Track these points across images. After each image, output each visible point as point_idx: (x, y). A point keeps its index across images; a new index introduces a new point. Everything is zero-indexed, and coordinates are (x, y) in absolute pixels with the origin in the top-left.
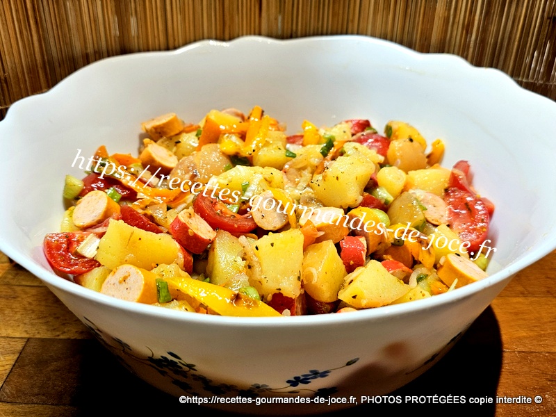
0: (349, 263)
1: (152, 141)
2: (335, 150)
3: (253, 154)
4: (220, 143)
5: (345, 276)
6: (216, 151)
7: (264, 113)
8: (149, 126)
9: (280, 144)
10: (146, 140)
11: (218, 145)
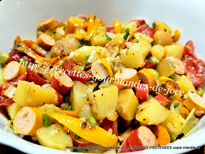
0: (140, 98)
1: (43, 33)
2: (130, 36)
3: (91, 39)
4: (75, 33)
5: (138, 106)
6: (73, 38)
7: (96, 18)
8: (42, 24)
9: (104, 33)
10: (40, 32)
11: (74, 35)
